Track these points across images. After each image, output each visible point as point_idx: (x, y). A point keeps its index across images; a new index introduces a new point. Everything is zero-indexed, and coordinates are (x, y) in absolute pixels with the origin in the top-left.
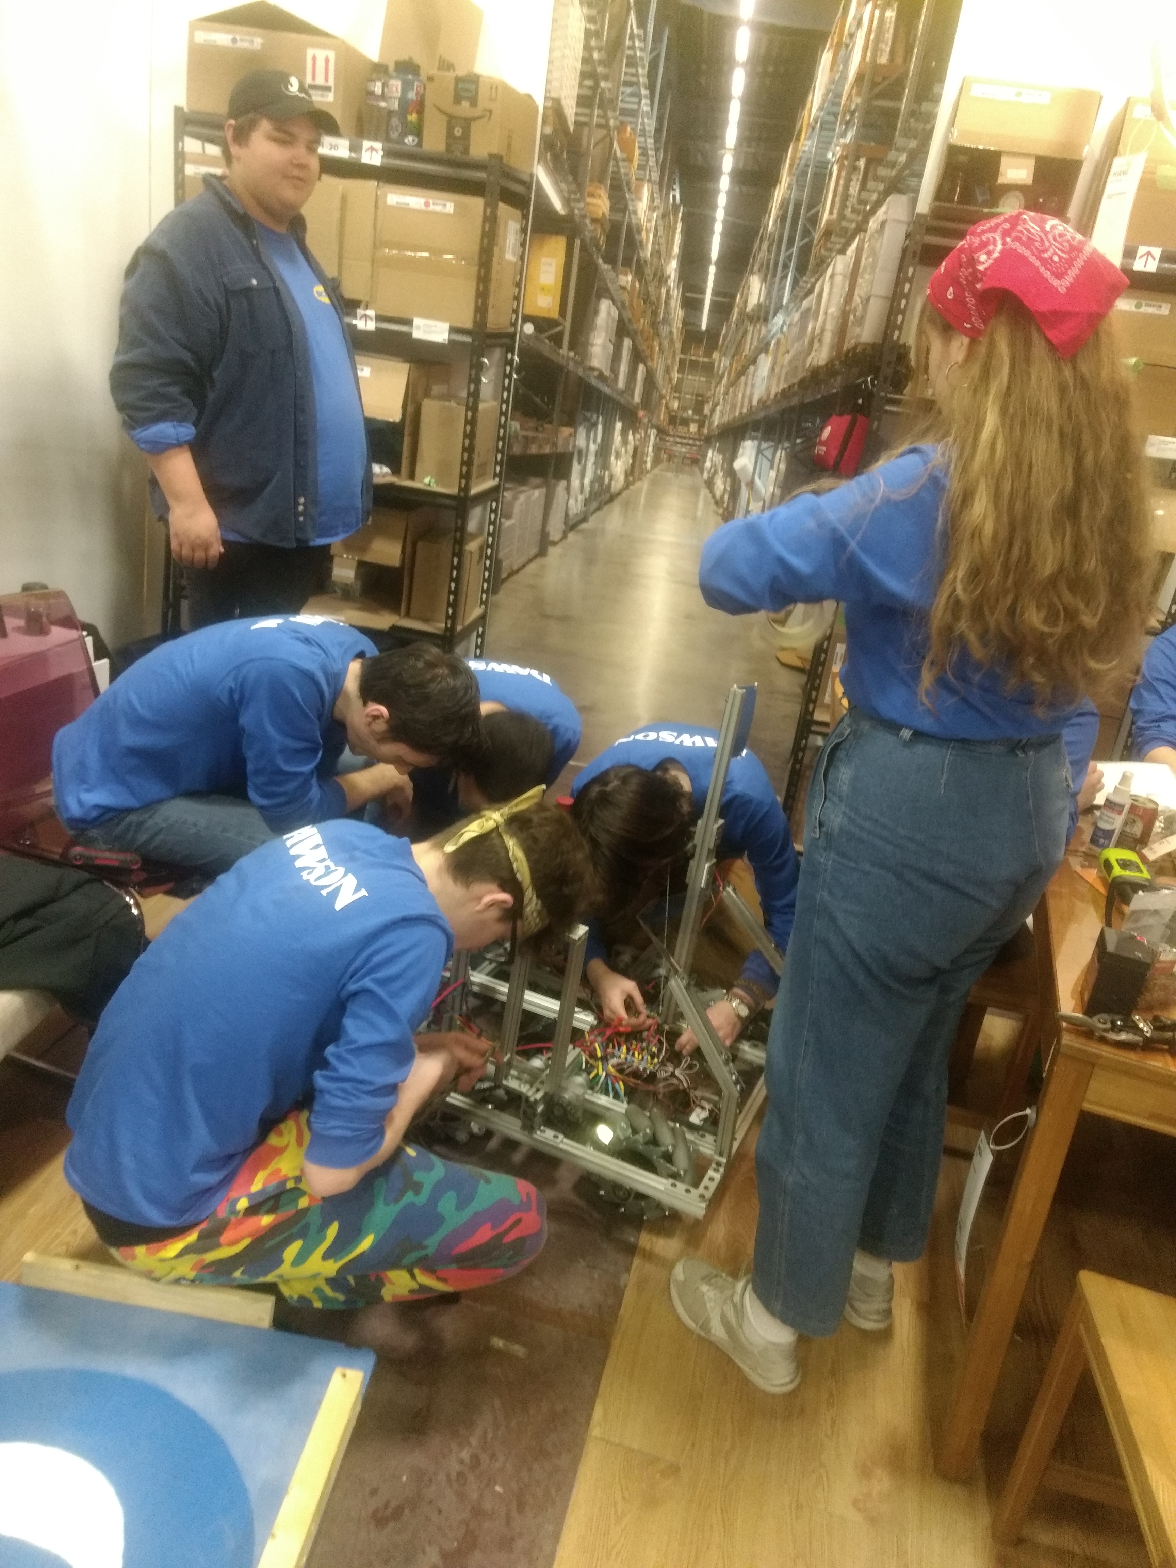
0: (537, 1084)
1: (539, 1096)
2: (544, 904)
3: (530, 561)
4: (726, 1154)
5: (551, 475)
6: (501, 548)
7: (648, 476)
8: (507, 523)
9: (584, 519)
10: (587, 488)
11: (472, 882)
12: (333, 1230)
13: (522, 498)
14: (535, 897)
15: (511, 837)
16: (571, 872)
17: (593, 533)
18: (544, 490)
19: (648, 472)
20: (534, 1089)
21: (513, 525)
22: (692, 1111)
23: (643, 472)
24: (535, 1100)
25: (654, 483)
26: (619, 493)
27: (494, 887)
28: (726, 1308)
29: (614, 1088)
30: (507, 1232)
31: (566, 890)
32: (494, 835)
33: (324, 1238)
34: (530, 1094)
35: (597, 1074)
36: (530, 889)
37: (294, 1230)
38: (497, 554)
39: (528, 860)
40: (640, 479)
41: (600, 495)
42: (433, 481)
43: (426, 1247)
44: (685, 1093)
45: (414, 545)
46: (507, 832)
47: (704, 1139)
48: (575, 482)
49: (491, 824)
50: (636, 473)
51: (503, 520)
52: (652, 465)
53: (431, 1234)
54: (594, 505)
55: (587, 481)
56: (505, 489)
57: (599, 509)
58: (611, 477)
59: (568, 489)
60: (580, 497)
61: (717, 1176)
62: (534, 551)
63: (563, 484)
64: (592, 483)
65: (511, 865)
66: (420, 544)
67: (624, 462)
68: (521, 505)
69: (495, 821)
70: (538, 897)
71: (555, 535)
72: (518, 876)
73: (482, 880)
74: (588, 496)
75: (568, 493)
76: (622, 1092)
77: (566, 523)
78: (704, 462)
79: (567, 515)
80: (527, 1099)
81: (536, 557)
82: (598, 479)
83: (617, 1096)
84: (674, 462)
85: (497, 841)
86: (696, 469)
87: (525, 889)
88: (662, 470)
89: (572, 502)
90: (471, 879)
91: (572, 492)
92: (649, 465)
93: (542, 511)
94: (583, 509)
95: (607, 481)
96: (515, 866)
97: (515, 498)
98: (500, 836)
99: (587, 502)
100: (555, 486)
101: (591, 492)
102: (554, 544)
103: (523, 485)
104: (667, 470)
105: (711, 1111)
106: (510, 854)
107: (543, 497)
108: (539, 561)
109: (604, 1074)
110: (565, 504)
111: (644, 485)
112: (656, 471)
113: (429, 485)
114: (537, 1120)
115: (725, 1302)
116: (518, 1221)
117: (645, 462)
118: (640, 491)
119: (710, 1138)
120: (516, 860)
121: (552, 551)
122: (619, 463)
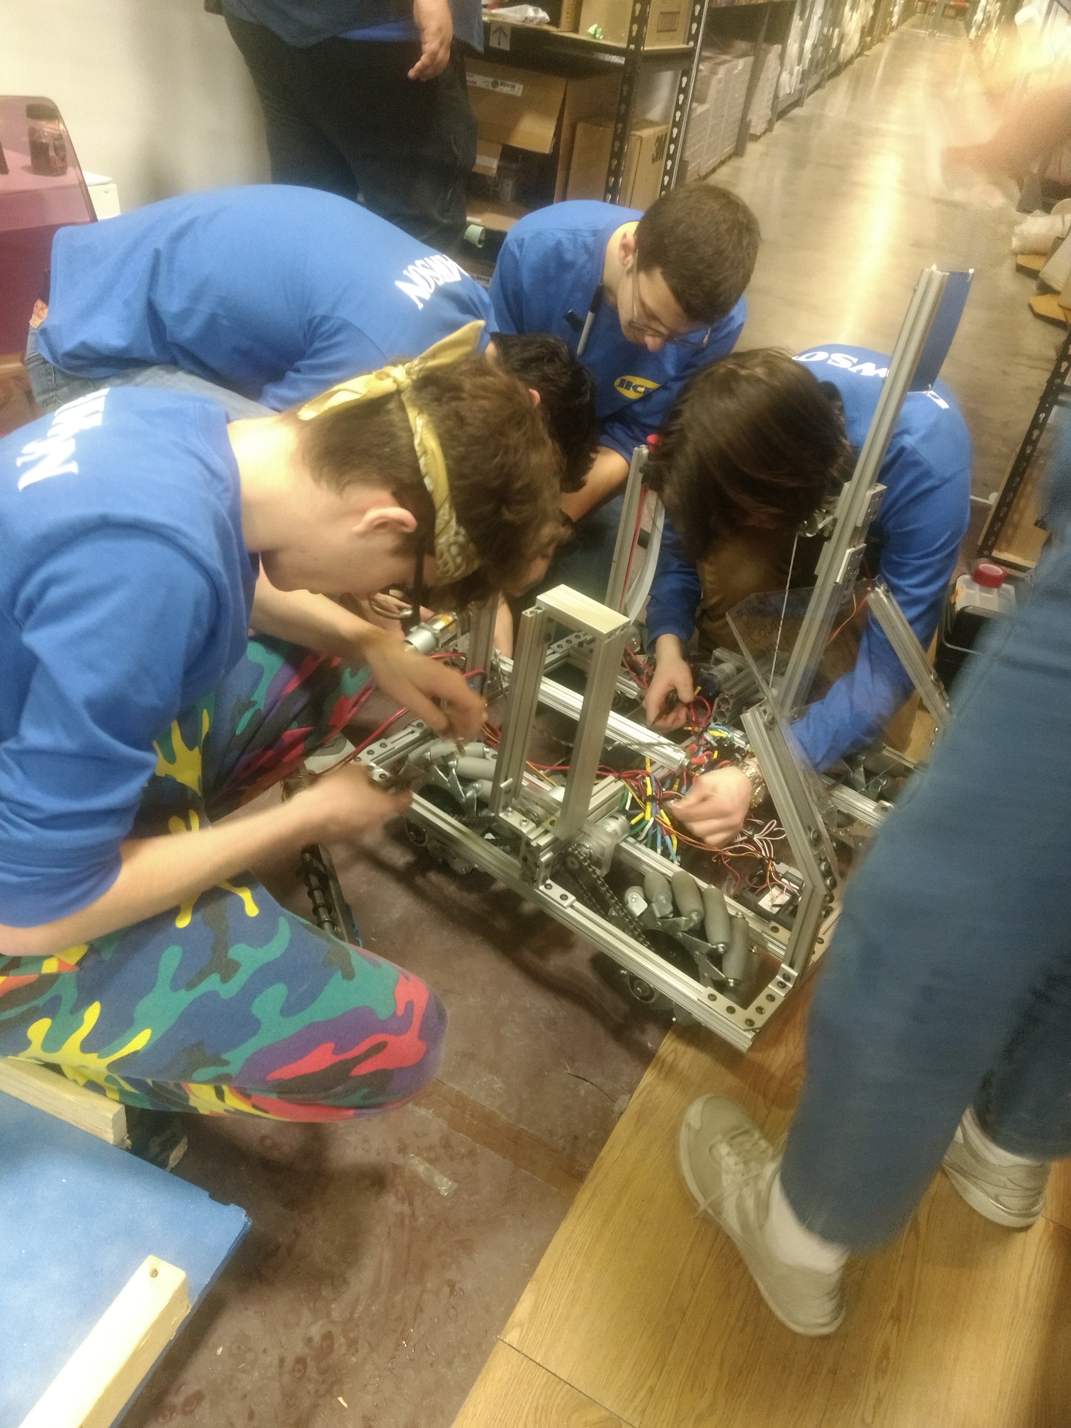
0: (546, 825)
1: (543, 841)
2: (472, 538)
3: (723, 163)
4: (799, 962)
5: (762, 34)
6: (688, 145)
7: (893, 34)
8: (700, 109)
9: (797, 103)
10: (808, 56)
11: (349, 482)
12: (93, 1013)
13: (722, 71)
14: (453, 523)
15: (421, 412)
16: (519, 485)
17: (809, 121)
18: (751, 59)
19: (892, 29)
20: (541, 830)
21: (708, 110)
22: (766, 890)
23: (887, 29)
24: (539, 846)
25: (900, 45)
26: (850, 62)
27: (385, 495)
28: (747, 1191)
29: (664, 843)
30: (358, 1060)
31: (508, 515)
32: (392, 405)
33: (81, 1022)
34: (532, 836)
35: (643, 819)
36: (447, 506)
37: (40, 1002)
38: (682, 153)
39: (446, 455)
40: (881, 40)
41: (823, 66)
42: (600, 30)
43: (226, 1063)
44: (762, 863)
45: (573, 128)
46: (414, 405)
47: (776, 935)
48: (793, 46)
49: (387, 386)
50: (876, 32)
51: (694, 105)
52: (899, 18)
53: (235, 1046)
54: (814, 80)
55: (808, 44)
56: (701, 59)
57: (818, 86)
58: (842, 38)
59: (782, 56)
60: (797, 69)
61: (781, 994)
62: (729, 149)
63: (777, 48)
64: (815, 47)
65: (416, 460)
66: (580, 127)
67: (862, 15)
68: (720, 82)
69: (395, 381)
70: (460, 521)
71: (757, 126)
72: (427, 481)
73: (366, 481)
74: (806, 67)
75: (782, 64)
76: (673, 849)
77: (773, 108)
78: (974, 12)
79: (776, 97)
80: (528, 843)
81: (730, 157)
82: (824, 40)
83: (666, 853)
84: (930, 14)
85: (396, 417)
86: (961, 24)
87: (437, 505)
88: (914, 26)
89: (785, 76)
90: (346, 478)
91: (787, 61)
92: (895, 19)
93: (744, 92)
94: (799, 86)
95: (835, 43)
96: (422, 461)
97: (713, 72)
98: (402, 408)
99: (805, 76)
100: (767, 52)
101: (812, 60)
102: (755, 138)
103: (725, 53)
104: (920, 27)
105: (794, 896)
106: (416, 442)
107: (749, 69)
108: (734, 163)
109: (652, 821)
110: (776, 79)
111: (884, 49)
112: (904, 27)
113: (594, 36)
114: (543, 873)
115: (746, 1183)
116: (379, 1048)
117: (891, 14)
118: (877, 58)
119: (784, 934)
120: (425, 452)
121: (753, 149)
122: (856, 16)
